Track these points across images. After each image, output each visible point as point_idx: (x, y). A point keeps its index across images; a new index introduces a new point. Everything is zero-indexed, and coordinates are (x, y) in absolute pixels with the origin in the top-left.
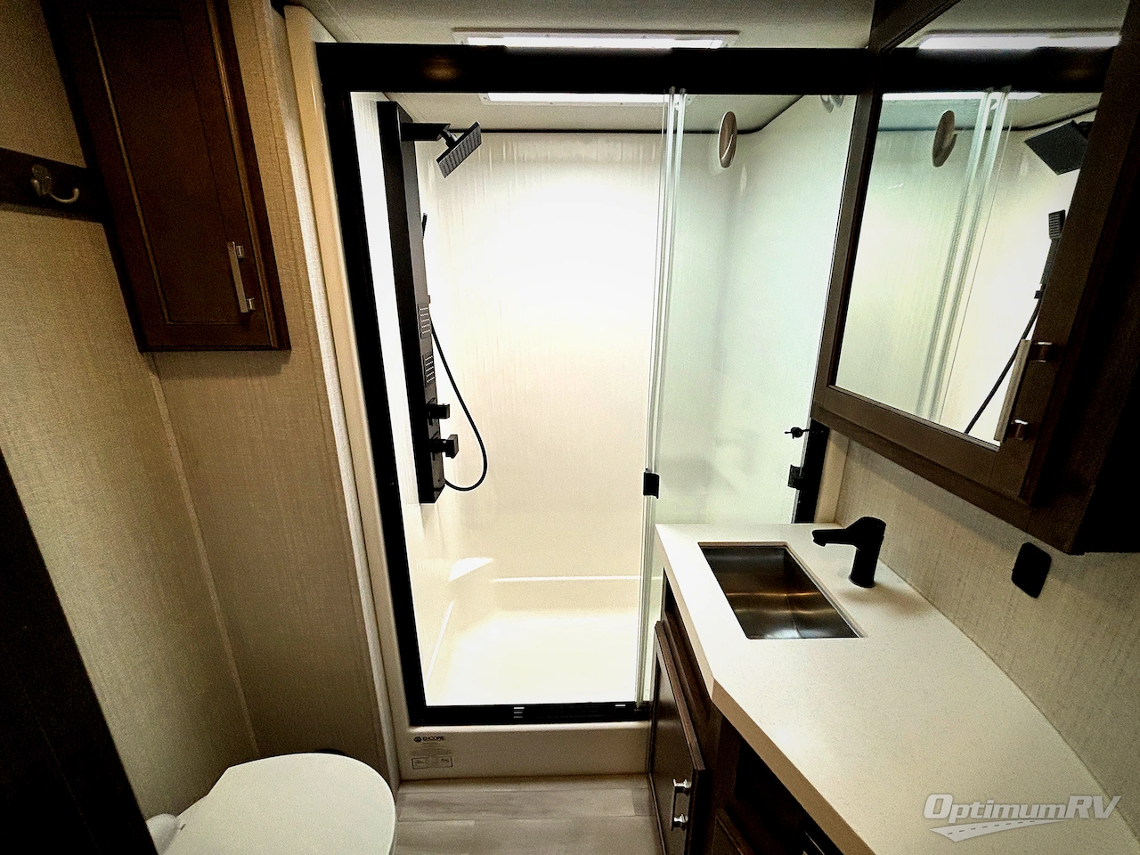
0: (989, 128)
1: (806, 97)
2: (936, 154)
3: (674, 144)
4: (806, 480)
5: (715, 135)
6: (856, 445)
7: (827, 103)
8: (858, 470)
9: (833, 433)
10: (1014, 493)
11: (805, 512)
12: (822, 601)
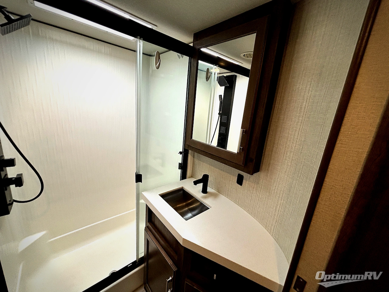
0: (215, 74)
1: (171, 51)
2: (206, 78)
3: (140, 56)
4: (183, 167)
5: (153, 57)
6: (196, 154)
7: (179, 56)
8: (197, 161)
9: (190, 151)
10: (241, 164)
11: (184, 176)
12: (196, 201)
